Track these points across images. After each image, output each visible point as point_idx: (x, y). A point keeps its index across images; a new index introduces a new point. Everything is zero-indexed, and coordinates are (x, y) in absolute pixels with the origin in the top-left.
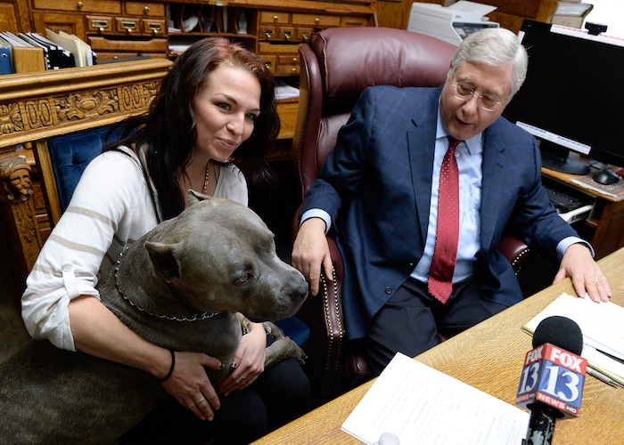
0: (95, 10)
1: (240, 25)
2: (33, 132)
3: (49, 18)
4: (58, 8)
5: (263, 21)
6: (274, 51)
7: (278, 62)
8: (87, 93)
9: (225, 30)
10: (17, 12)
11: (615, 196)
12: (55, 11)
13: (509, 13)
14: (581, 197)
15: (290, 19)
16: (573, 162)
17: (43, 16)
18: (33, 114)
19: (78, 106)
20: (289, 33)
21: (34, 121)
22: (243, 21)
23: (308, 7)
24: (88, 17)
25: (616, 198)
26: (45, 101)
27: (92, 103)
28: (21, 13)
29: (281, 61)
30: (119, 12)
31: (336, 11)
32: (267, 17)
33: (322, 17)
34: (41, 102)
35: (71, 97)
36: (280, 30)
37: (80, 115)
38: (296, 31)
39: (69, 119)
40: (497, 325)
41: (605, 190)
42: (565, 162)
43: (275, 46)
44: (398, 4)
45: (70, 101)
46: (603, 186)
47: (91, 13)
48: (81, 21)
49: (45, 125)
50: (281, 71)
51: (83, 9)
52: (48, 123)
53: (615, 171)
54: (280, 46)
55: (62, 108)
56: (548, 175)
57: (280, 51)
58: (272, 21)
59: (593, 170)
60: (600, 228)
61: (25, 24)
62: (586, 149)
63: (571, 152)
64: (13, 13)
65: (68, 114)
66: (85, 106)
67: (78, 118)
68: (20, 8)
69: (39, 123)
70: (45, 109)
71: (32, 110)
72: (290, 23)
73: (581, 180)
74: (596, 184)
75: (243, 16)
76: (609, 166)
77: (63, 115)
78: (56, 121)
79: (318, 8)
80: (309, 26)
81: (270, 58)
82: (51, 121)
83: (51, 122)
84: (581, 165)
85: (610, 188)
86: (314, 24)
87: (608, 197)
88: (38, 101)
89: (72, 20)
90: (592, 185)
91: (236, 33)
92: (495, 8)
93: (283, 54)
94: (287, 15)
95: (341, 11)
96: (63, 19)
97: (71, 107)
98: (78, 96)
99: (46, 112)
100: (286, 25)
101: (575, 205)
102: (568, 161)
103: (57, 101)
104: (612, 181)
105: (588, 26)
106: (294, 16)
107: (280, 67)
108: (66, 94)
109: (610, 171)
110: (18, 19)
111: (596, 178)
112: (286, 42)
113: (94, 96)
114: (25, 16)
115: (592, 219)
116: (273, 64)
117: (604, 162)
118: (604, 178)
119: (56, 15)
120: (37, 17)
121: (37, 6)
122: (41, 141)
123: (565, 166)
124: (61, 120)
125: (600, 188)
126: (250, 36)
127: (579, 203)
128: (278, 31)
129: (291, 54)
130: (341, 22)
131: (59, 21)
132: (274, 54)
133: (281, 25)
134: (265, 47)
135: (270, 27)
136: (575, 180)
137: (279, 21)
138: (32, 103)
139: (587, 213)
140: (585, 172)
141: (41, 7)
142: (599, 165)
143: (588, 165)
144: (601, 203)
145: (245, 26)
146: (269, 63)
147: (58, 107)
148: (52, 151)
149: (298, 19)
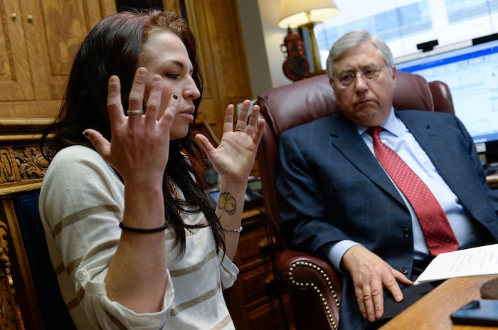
19: (35, 161)
26: (5, 151)
34: (2, 151)
35: (27, 149)
37: (38, 172)
39: (29, 177)
45: (27, 154)
49: (9, 180)
52: (11, 178)
55: (22, 162)
65: (28, 170)
66: (41, 163)
67: (37, 176)
70: (6, 160)
77: (23, 171)
78: (19, 177)
82: (14, 175)
97: (29, 162)
98: (33, 149)
99: (8, 165)
103: (16, 153)
108: (22, 145)
122: (8, 198)
124: (22, 176)
147: (18, 160)
148: (20, 212)
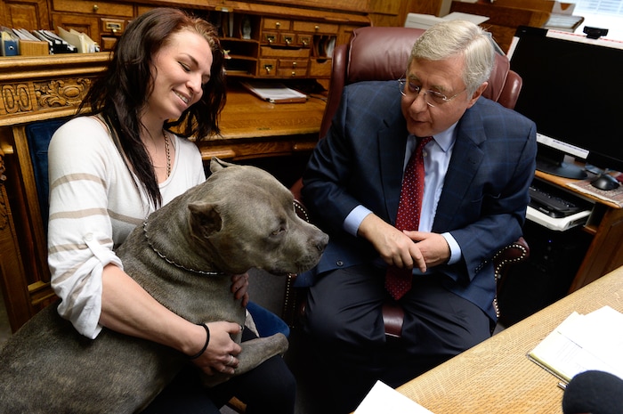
0: (109, 13)
1: (245, 31)
2: (9, 117)
3: (67, 19)
4: (75, 10)
5: (266, 27)
6: (275, 55)
7: (279, 66)
8: (71, 80)
9: (231, 35)
10: (37, 14)
11: (617, 203)
12: (71, 13)
13: (500, 25)
14: (578, 202)
15: (292, 26)
16: (568, 166)
17: (60, 17)
18: (10, 99)
19: (61, 92)
20: (289, 39)
21: (11, 106)
22: (247, 27)
23: (308, 15)
24: (103, 19)
25: (617, 204)
26: (24, 86)
27: (76, 91)
28: (41, 15)
29: (281, 65)
30: (131, 15)
31: (335, 19)
32: (269, 24)
33: (321, 25)
34: (19, 86)
35: (53, 83)
36: (281, 36)
37: (62, 101)
38: (297, 37)
39: (50, 106)
40: (497, 349)
41: (604, 195)
42: (560, 166)
43: (276, 51)
44: (394, 18)
45: (52, 87)
46: (603, 192)
47: (105, 16)
48: (96, 22)
49: (23, 110)
50: (281, 74)
51: (98, 12)
52: (27, 109)
53: (615, 176)
54: (281, 51)
55: (42, 93)
56: (543, 179)
57: (281, 55)
58: (274, 27)
59: (589, 175)
60: (599, 235)
61: (44, 24)
62: (584, 154)
63: (566, 156)
64: (34, 14)
65: (49, 101)
66: (69, 93)
67: (60, 105)
68: (40, 9)
69: (16, 108)
70: (23, 94)
71: (9, 94)
72: (291, 30)
73: (578, 185)
74: (595, 189)
75: (247, 22)
76: (607, 171)
77: (43, 102)
78: (36, 107)
79: (318, 16)
80: (309, 33)
81: (271, 61)
82: (30, 106)
83: (30, 108)
84: (577, 169)
85: (611, 193)
86: (313, 30)
87: (608, 203)
88: (17, 85)
89: (87, 22)
90: (591, 190)
91: (240, 38)
92: (487, 19)
93: (283, 58)
94: (288, 22)
95: (339, 20)
96: (80, 21)
97: (52, 93)
98: (61, 82)
99: (24, 97)
100: (287, 31)
101: (572, 210)
102: (563, 165)
103: (38, 87)
104: (612, 186)
105: (586, 30)
106: (295, 23)
107: (280, 70)
108: (47, 80)
109: (608, 176)
110: (39, 20)
111: (595, 183)
112: (287, 47)
113: (79, 84)
114: (45, 17)
115: (590, 225)
116: (274, 67)
117: (602, 167)
118: (603, 184)
119: (73, 17)
120: (55, 18)
121: (56, 8)
122: (19, 126)
123: (560, 169)
124: (41, 106)
125: (599, 193)
126: (253, 41)
127: (576, 208)
128: (280, 37)
129: (291, 58)
130: (339, 30)
131: (76, 22)
132: (275, 57)
133: (282, 31)
134: (267, 51)
135: (272, 33)
136: (572, 185)
137: (281, 28)
138: (10, 87)
139: (585, 219)
140: (582, 176)
141: (59, 9)
142: (595, 170)
143: (583, 169)
144: (601, 210)
145: (250, 32)
146: (270, 66)
147: (39, 93)
148: (30, 137)
149: (298, 26)
